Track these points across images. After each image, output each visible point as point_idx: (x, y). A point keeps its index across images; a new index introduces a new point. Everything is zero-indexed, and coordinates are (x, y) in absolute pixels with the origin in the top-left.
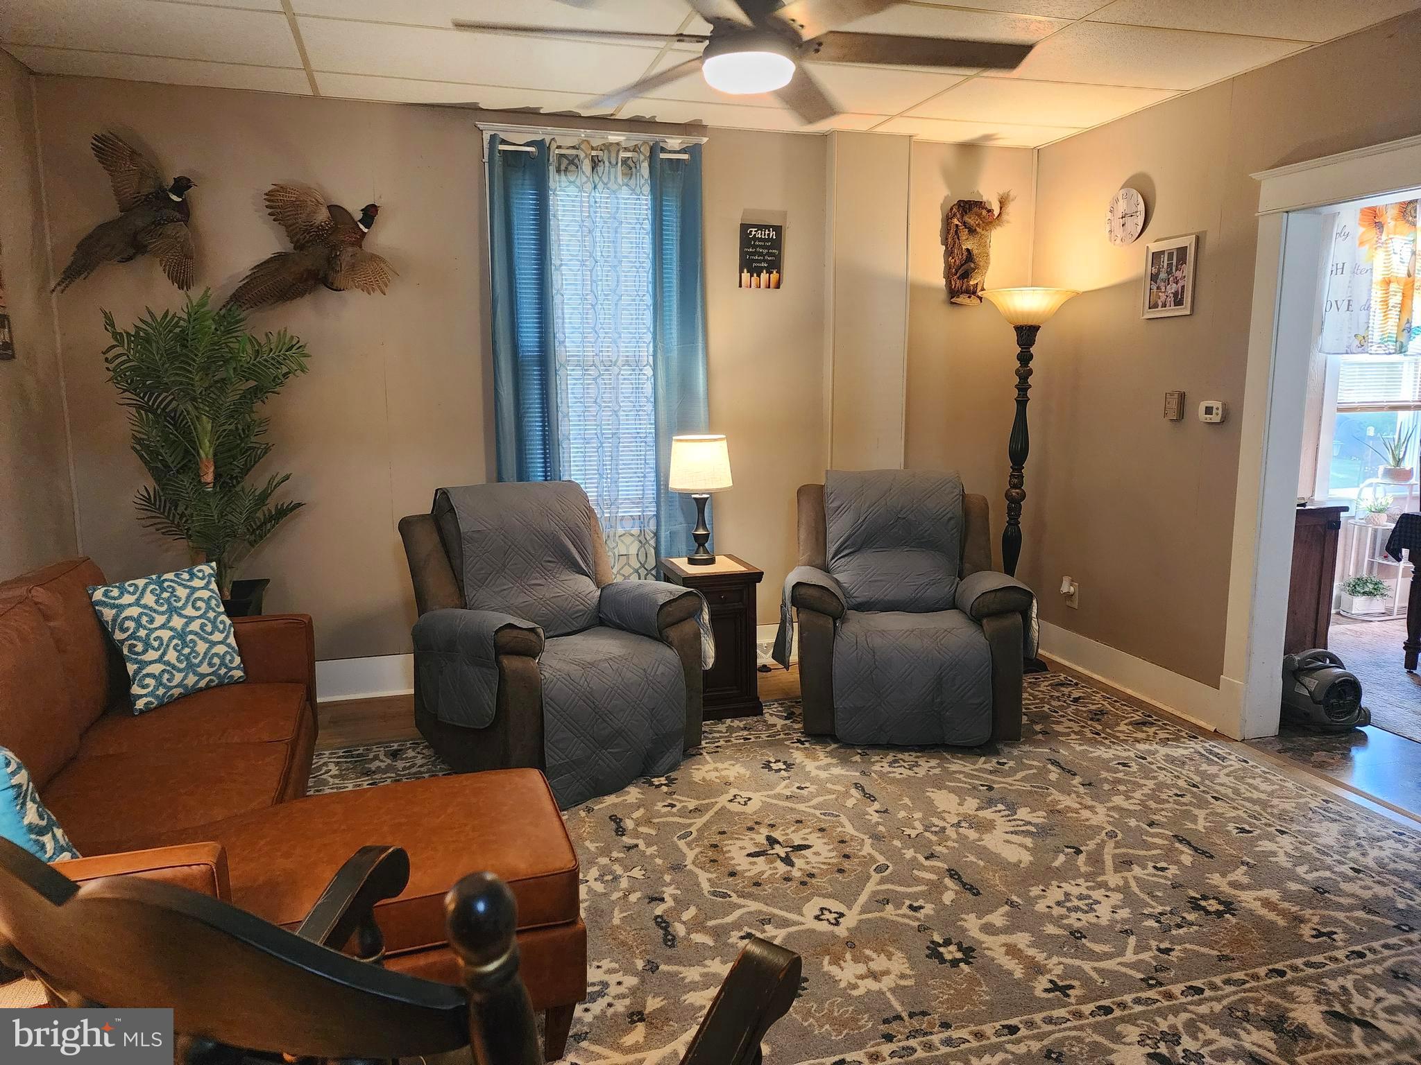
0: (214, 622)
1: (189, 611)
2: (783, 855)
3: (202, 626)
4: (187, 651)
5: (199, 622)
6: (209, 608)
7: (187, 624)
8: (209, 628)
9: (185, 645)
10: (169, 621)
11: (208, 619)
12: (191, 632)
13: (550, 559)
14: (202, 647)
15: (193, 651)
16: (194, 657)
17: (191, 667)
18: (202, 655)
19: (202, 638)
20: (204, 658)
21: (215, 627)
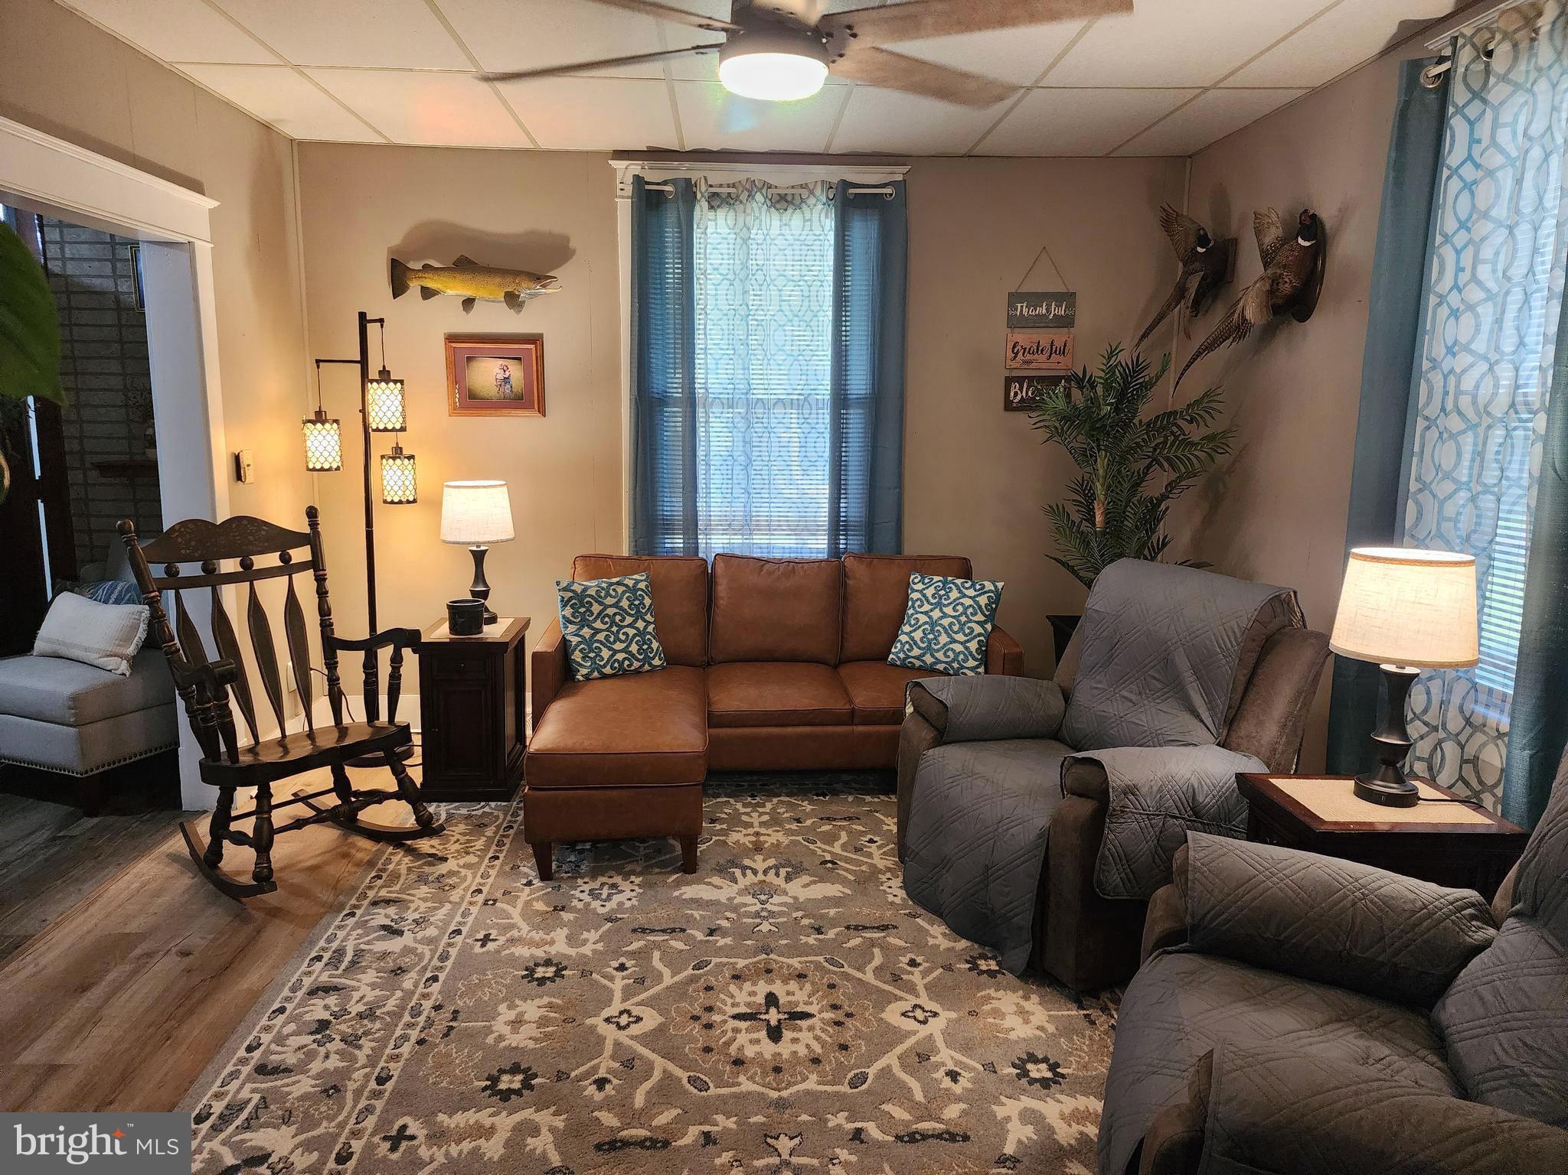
0: (962, 625)
1: (949, 610)
2: (773, 1023)
3: (951, 624)
4: (931, 636)
5: (951, 620)
6: (964, 613)
7: (941, 618)
8: (956, 628)
9: (932, 631)
10: (931, 610)
11: (959, 622)
12: (940, 625)
13: (1157, 676)
14: (944, 639)
15: (935, 638)
16: (935, 644)
17: (929, 649)
18: (941, 645)
19: (946, 632)
20: (942, 648)
21: (961, 629)
